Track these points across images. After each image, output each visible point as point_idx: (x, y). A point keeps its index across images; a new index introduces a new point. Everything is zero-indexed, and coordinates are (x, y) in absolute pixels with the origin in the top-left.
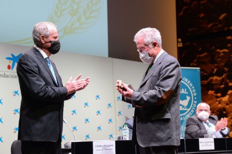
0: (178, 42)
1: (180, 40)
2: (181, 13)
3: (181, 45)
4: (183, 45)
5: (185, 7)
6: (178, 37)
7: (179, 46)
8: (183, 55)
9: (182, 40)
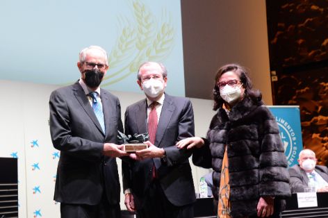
0: (271, 75)
1: (274, 73)
2: (275, 40)
3: (275, 79)
4: (278, 78)
5: (278, 33)
6: (271, 70)
7: (273, 80)
9: (277, 72)
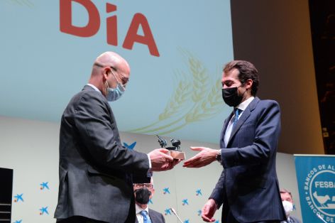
0: (323, 132)
1: (325, 129)
2: (325, 99)
3: (327, 135)
4: (329, 135)
5: (327, 92)
6: (323, 127)
7: (325, 136)
8: (331, 147)
9: (327, 129)
